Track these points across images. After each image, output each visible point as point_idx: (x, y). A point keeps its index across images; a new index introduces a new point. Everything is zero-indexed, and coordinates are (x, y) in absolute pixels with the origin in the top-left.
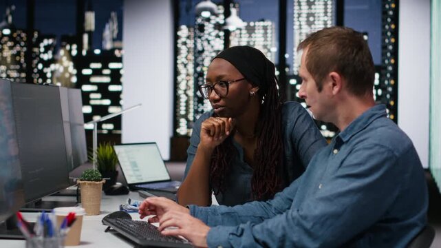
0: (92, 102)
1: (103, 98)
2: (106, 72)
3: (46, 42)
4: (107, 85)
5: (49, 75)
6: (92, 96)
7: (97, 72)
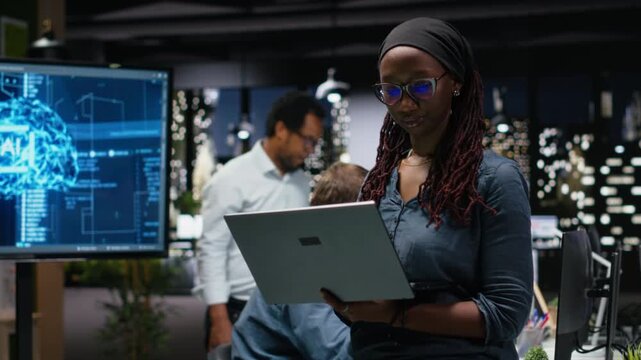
0: (612, 210)
1: (625, 203)
2: (628, 170)
3: (548, 133)
4: (629, 187)
5: (552, 175)
6: (611, 201)
7: (616, 171)
